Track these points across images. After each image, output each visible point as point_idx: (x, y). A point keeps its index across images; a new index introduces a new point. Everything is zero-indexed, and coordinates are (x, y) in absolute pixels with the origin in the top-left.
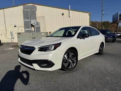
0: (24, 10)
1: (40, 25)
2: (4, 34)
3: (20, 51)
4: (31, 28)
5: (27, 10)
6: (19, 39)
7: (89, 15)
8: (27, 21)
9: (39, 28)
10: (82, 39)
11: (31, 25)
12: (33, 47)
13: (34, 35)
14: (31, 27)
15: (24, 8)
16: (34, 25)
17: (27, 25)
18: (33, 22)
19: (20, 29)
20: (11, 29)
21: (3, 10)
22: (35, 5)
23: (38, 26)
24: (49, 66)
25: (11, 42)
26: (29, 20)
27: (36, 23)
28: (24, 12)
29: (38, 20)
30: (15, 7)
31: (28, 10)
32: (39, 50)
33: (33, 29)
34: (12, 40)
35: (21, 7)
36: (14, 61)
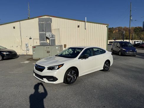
0: (39, 23)
1: (55, 38)
2: (19, 46)
3: (35, 68)
4: (46, 41)
5: (42, 23)
6: (34, 52)
7: (107, 27)
8: (42, 33)
9: (54, 40)
10: (83, 59)
11: (46, 37)
12: (44, 67)
13: (48, 49)
14: (46, 39)
15: (39, 21)
16: (49, 37)
17: (43, 37)
18: (48, 34)
19: (35, 41)
20: (26, 41)
21: (19, 22)
22: (51, 17)
23: (53, 39)
24: (54, 80)
25: (26, 54)
26: (44, 33)
27: (51, 36)
28: (39, 24)
29: (53, 32)
30: (31, 20)
31: (44, 23)
32: (47, 69)
33: (48, 41)
34: (27, 52)
35: (37, 20)
36: (30, 75)
